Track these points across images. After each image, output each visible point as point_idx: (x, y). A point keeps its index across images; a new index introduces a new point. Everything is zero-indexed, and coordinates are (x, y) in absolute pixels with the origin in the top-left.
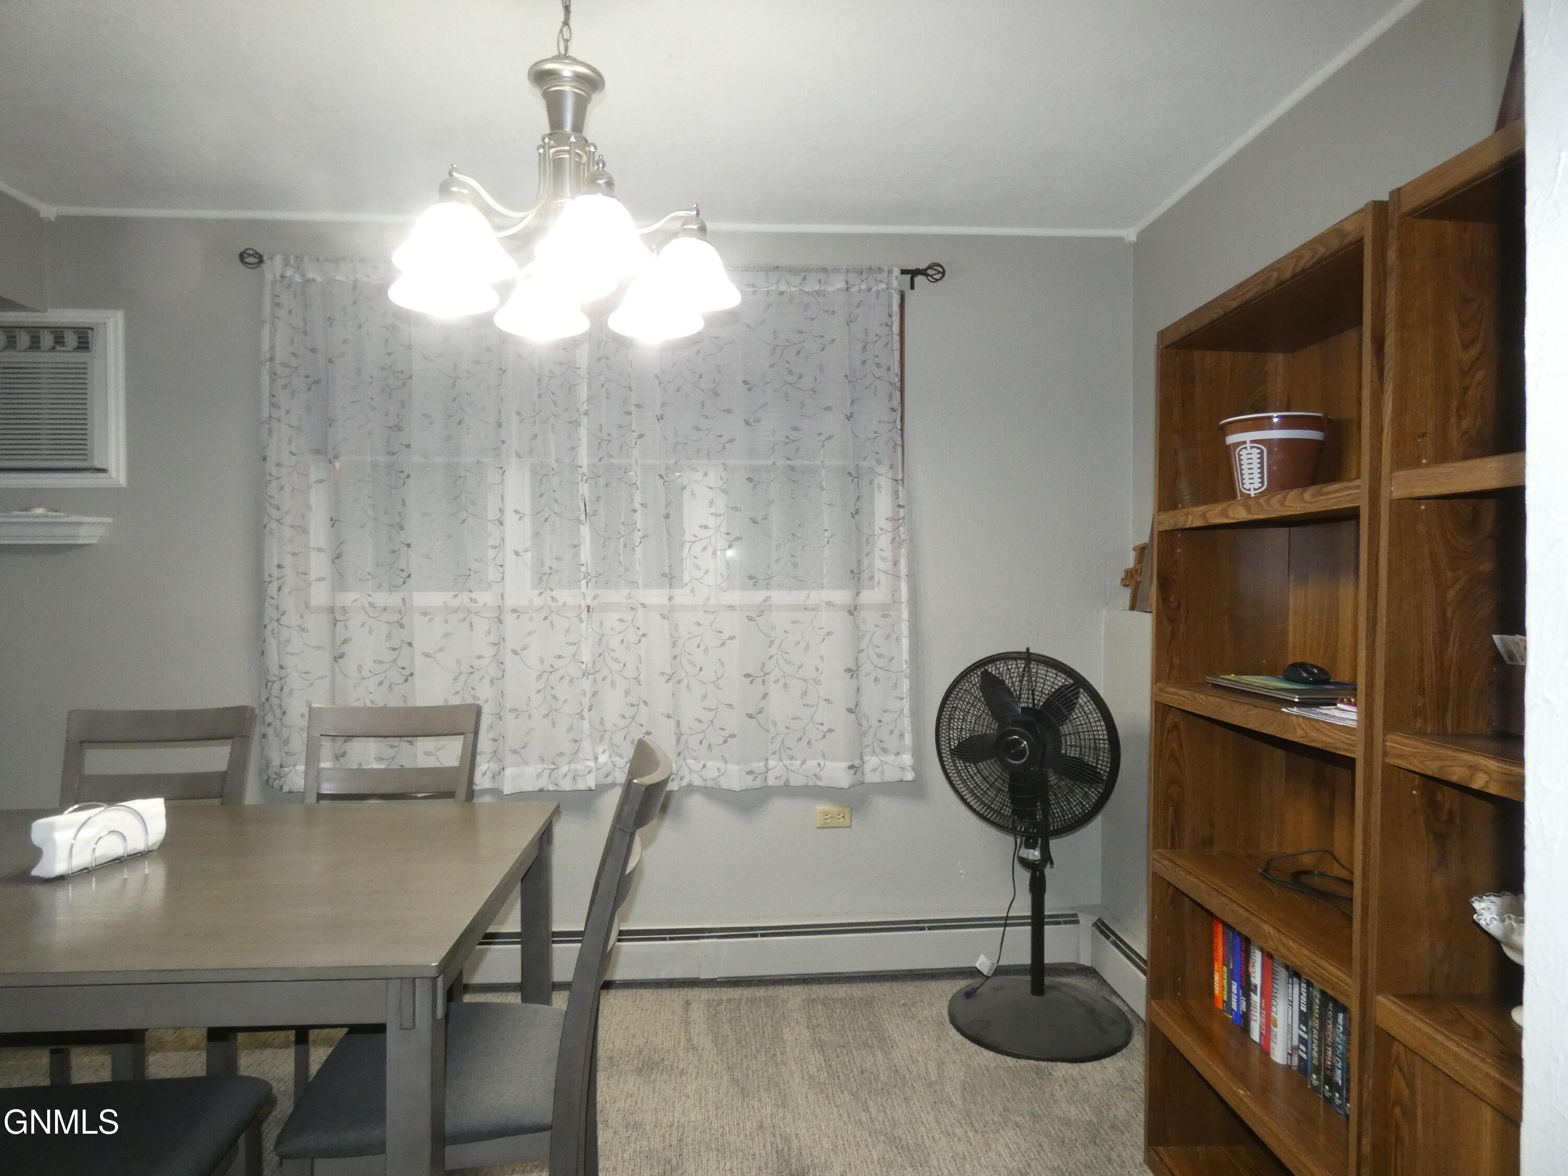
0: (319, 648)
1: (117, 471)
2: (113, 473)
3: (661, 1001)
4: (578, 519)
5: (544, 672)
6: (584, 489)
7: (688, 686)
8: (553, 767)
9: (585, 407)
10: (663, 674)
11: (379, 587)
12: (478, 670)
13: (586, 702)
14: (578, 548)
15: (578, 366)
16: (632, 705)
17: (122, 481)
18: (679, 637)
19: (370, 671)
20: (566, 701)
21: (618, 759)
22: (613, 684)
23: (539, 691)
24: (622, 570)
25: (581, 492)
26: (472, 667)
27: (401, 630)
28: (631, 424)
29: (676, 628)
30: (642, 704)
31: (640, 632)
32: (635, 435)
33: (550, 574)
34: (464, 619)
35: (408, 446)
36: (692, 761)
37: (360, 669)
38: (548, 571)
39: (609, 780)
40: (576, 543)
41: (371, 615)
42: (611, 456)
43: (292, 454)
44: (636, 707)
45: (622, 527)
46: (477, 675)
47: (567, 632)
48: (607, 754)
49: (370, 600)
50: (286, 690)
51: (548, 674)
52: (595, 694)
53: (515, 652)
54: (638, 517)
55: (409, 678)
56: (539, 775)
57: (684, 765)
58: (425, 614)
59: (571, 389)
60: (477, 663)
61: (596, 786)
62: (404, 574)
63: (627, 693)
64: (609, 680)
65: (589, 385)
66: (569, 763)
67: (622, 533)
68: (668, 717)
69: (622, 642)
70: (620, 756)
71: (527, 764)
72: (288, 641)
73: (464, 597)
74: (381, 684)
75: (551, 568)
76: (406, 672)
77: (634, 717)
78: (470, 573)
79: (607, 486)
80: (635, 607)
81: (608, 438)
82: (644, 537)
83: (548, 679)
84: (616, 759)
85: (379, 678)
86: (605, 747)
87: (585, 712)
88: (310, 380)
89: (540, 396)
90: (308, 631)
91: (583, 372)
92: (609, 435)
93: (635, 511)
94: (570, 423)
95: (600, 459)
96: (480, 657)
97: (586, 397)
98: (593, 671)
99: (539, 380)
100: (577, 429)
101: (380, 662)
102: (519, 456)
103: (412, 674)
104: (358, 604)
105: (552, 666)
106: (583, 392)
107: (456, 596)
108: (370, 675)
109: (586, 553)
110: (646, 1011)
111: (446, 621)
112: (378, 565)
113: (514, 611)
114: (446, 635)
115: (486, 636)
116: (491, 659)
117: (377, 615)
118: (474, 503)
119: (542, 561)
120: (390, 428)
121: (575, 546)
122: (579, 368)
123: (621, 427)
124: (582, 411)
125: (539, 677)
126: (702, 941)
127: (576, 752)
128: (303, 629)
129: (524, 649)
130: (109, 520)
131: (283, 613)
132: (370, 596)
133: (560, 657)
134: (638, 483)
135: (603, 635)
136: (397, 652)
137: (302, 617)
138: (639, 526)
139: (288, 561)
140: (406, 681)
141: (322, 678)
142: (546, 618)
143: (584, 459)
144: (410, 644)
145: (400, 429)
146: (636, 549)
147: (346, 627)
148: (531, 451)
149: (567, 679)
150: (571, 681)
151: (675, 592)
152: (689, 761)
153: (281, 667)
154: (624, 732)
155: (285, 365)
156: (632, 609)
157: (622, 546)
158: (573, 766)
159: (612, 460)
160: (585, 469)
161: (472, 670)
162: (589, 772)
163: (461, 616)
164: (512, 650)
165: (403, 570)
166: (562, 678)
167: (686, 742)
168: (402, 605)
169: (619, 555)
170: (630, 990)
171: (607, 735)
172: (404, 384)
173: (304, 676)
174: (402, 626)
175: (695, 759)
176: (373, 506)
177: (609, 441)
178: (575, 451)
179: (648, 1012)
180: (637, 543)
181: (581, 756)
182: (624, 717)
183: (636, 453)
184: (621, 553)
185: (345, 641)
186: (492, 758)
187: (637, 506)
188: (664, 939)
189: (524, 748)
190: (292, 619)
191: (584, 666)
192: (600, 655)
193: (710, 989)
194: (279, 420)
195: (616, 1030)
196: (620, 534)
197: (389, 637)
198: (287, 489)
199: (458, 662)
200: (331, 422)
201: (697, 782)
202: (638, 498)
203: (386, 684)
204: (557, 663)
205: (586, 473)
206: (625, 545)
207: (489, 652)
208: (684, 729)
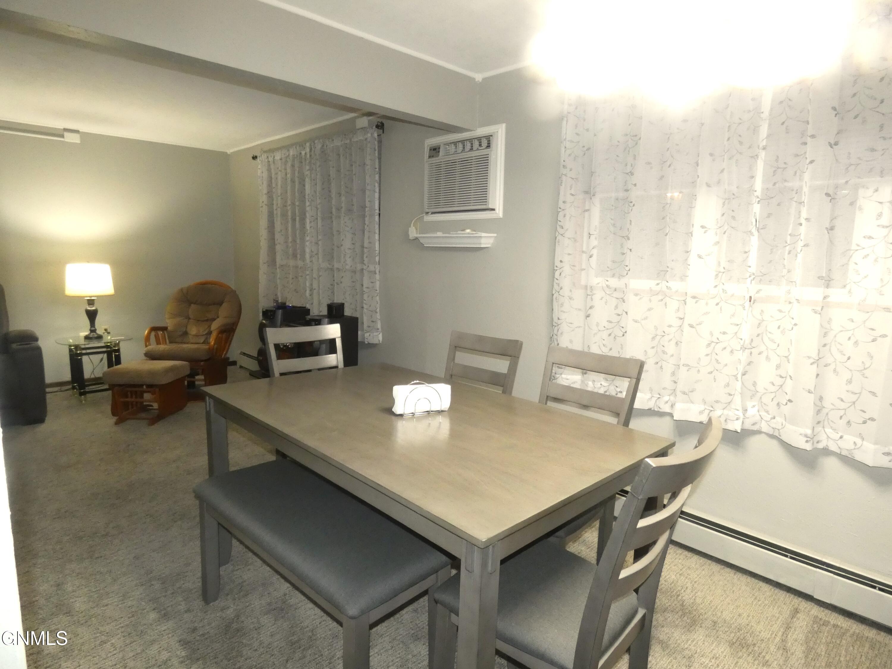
0: (580, 310)
1: (499, 209)
2: (497, 211)
3: (774, 600)
4: (750, 232)
5: (713, 342)
6: (757, 208)
7: (835, 370)
8: (712, 409)
9: (764, 143)
10: (809, 357)
11: (613, 276)
12: (668, 334)
13: (741, 369)
14: (747, 254)
15: (762, 111)
16: (781, 377)
17: (501, 215)
18: (832, 330)
19: (604, 327)
20: (726, 365)
21: (766, 414)
22: (768, 358)
23: (707, 355)
24: (785, 271)
25: (754, 211)
26: (664, 332)
27: (623, 303)
28: (805, 153)
29: (830, 321)
30: (788, 377)
31: (793, 322)
32: (808, 161)
33: (723, 272)
34: (662, 300)
35: (635, 185)
36: (831, 430)
37: (598, 324)
38: (723, 270)
39: (755, 428)
40: (747, 250)
41: (607, 293)
42: (785, 181)
43: (572, 195)
44: (785, 378)
45: (789, 237)
46: (667, 338)
47: (733, 315)
48: (756, 409)
49: (607, 283)
50: (560, 331)
51: (715, 344)
52: (750, 364)
53: (691, 326)
54: (803, 230)
55: (625, 334)
56: (701, 412)
57: (823, 431)
58: (636, 295)
59: (755, 130)
60: (667, 330)
61: (742, 429)
62: (627, 269)
63: (778, 367)
64: (764, 355)
65: (770, 125)
66: (724, 409)
67: (788, 242)
68: (809, 392)
69: (779, 327)
70: (767, 412)
71: (692, 402)
72: (562, 305)
73: (664, 285)
74: (610, 335)
75: (724, 268)
76: (624, 330)
77: (781, 386)
78: (668, 269)
79: (779, 205)
80: (792, 301)
81: (785, 166)
82: (804, 246)
83: (714, 348)
84: (763, 414)
85: (609, 332)
86: (754, 403)
87: (739, 376)
88: (585, 149)
89: (729, 139)
90: (573, 300)
91: (766, 114)
92: (785, 163)
93: (801, 224)
94: (752, 157)
95: (775, 184)
96: (670, 326)
97: (765, 136)
98: (750, 346)
99: (729, 126)
100: (756, 161)
101: (610, 322)
102: (708, 185)
103: (626, 332)
104: (600, 285)
105: (718, 339)
106: (764, 130)
107: (658, 284)
108: (604, 329)
109: (753, 259)
110: (759, 601)
111: (650, 301)
112: (614, 262)
113: (694, 297)
114: (650, 309)
115: (676, 312)
116: (678, 328)
117: (611, 293)
118: (675, 222)
119: (719, 262)
120: (627, 174)
121: (746, 252)
122: (762, 113)
123: (797, 155)
124: (761, 146)
125: (709, 345)
126: (818, 570)
127: (730, 403)
128: (571, 298)
129: (700, 324)
130: (495, 235)
131: (561, 288)
132: (607, 281)
133: (724, 333)
134: (805, 202)
135: (763, 320)
136: (620, 317)
137: (571, 291)
138: (802, 237)
139: (566, 259)
140: (623, 335)
141: (579, 327)
142: (717, 304)
143: (758, 185)
144: (626, 313)
145: (632, 174)
146: (798, 255)
147: (592, 300)
148: (719, 182)
149: (729, 349)
150: (732, 352)
151: (830, 291)
152: (828, 430)
153: (559, 319)
154: (773, 395)
155: (572, 141)
156: (790, 303)
157: (787, 252)
158: (726, 412)
159: (786, 184)
160: (759, 193)
161: (663, 334)
162: (737, 419)
163: (660, 297)
164: (689, 324)
165: (627, 266)
166: (725, 348)
167: (827, 414)
168: (625, 287)
169: (784, 259)
170: (753, 579)
171: (759, 395)
172: (636, 144)
173: (570, 325)
174: (624, 301)
175: (834, 430)
176: (614, 225)
177: (785, 168)
178: (753, 179)
179: (760, 602)
180: (799, 251)
181: (733, 406)
182: (773, 385)
183: (807, 176)
184: (786, 258)
185: (591, 308)
186: (672, 393)
187: (803, 221)
188: (786, 556)
189: (692, 392)
190: (566, 292)
191: (742, 342)
192: (758, 335)
193: (822, 609)
194: (566, 175)
195: (729, 604)
196: (786, 243)
197: (616, 307)
198: (568, 217)
199: (656, 328)
200: (592, 173)
201: (833, 447)
202: (804, 214)
203: (613, 335)
204: (722, 337)
205: (760, 197)
206: (789, 253)
207: (676, 323)
208: (827, 404)
